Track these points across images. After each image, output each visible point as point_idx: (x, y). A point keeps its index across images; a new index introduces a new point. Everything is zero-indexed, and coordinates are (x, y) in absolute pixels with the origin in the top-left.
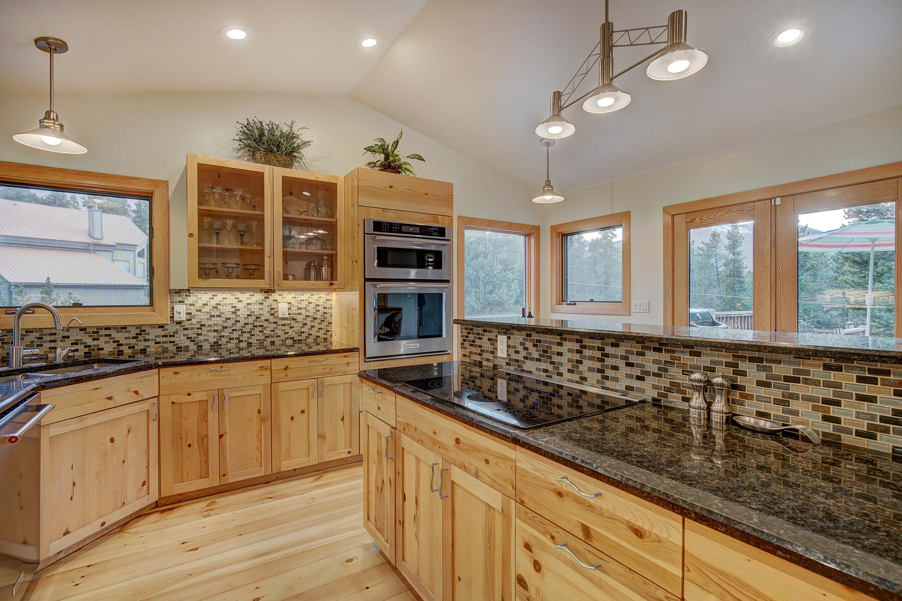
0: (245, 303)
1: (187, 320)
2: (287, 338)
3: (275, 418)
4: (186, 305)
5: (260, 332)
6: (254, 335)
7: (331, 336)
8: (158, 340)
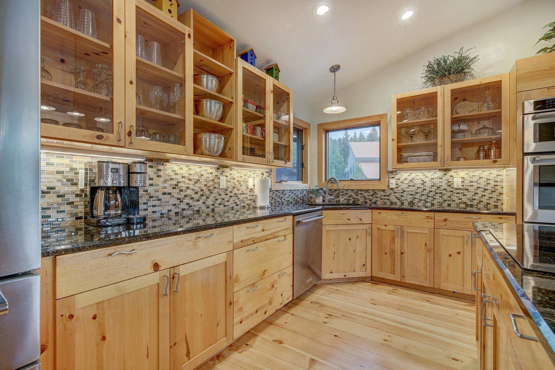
0: (430, 178)
1: (396, 188)
2: (461, 203)
4: (396, 179)
5: (440, 197)
7: (502, 204)
8: (382, 197)
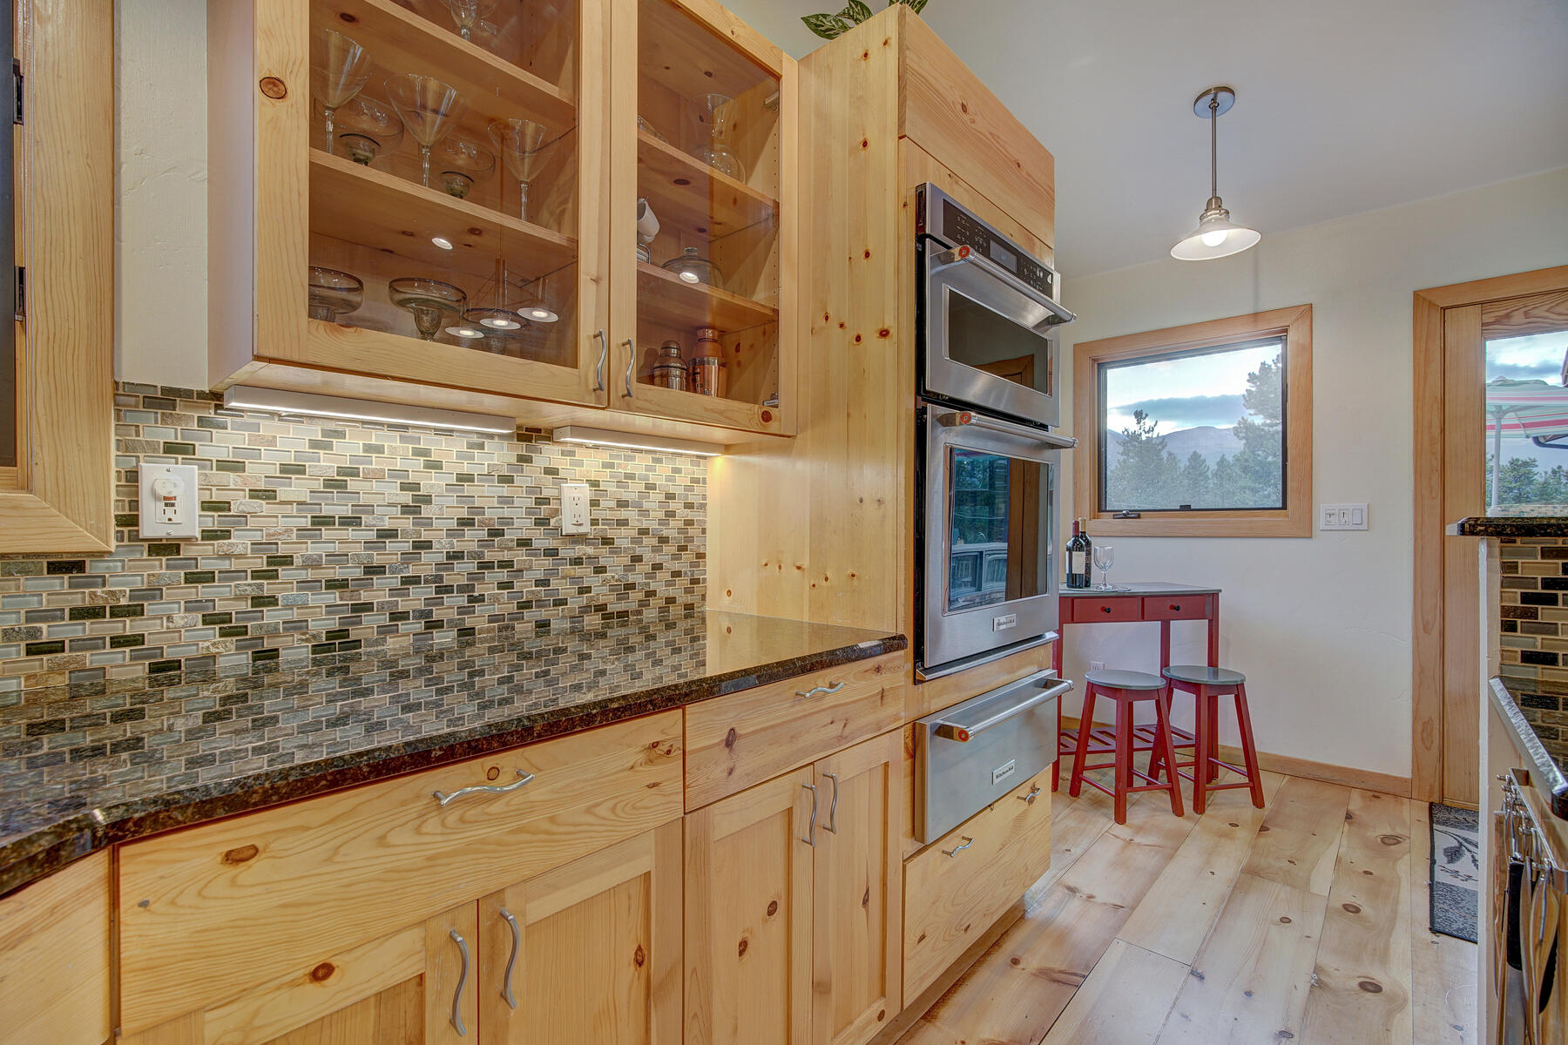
0: (450, 472)
1: (209, 535)
2: (585, 610)
3: (695, 969)
4: (203, 463)
5: (502, 586)
6: (481, 599)
7: (704, 597)
8: (46, 632)
